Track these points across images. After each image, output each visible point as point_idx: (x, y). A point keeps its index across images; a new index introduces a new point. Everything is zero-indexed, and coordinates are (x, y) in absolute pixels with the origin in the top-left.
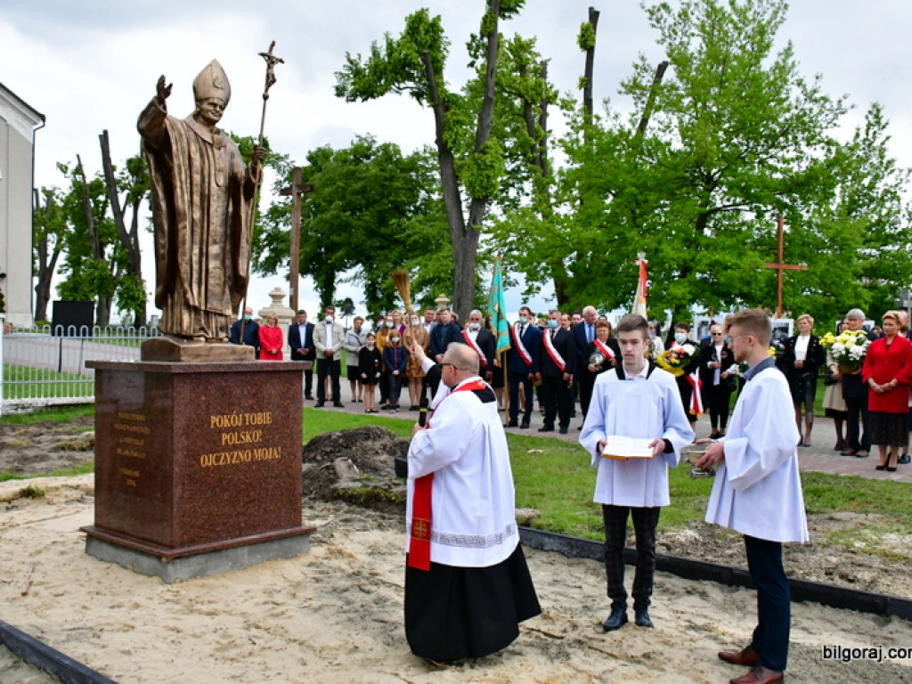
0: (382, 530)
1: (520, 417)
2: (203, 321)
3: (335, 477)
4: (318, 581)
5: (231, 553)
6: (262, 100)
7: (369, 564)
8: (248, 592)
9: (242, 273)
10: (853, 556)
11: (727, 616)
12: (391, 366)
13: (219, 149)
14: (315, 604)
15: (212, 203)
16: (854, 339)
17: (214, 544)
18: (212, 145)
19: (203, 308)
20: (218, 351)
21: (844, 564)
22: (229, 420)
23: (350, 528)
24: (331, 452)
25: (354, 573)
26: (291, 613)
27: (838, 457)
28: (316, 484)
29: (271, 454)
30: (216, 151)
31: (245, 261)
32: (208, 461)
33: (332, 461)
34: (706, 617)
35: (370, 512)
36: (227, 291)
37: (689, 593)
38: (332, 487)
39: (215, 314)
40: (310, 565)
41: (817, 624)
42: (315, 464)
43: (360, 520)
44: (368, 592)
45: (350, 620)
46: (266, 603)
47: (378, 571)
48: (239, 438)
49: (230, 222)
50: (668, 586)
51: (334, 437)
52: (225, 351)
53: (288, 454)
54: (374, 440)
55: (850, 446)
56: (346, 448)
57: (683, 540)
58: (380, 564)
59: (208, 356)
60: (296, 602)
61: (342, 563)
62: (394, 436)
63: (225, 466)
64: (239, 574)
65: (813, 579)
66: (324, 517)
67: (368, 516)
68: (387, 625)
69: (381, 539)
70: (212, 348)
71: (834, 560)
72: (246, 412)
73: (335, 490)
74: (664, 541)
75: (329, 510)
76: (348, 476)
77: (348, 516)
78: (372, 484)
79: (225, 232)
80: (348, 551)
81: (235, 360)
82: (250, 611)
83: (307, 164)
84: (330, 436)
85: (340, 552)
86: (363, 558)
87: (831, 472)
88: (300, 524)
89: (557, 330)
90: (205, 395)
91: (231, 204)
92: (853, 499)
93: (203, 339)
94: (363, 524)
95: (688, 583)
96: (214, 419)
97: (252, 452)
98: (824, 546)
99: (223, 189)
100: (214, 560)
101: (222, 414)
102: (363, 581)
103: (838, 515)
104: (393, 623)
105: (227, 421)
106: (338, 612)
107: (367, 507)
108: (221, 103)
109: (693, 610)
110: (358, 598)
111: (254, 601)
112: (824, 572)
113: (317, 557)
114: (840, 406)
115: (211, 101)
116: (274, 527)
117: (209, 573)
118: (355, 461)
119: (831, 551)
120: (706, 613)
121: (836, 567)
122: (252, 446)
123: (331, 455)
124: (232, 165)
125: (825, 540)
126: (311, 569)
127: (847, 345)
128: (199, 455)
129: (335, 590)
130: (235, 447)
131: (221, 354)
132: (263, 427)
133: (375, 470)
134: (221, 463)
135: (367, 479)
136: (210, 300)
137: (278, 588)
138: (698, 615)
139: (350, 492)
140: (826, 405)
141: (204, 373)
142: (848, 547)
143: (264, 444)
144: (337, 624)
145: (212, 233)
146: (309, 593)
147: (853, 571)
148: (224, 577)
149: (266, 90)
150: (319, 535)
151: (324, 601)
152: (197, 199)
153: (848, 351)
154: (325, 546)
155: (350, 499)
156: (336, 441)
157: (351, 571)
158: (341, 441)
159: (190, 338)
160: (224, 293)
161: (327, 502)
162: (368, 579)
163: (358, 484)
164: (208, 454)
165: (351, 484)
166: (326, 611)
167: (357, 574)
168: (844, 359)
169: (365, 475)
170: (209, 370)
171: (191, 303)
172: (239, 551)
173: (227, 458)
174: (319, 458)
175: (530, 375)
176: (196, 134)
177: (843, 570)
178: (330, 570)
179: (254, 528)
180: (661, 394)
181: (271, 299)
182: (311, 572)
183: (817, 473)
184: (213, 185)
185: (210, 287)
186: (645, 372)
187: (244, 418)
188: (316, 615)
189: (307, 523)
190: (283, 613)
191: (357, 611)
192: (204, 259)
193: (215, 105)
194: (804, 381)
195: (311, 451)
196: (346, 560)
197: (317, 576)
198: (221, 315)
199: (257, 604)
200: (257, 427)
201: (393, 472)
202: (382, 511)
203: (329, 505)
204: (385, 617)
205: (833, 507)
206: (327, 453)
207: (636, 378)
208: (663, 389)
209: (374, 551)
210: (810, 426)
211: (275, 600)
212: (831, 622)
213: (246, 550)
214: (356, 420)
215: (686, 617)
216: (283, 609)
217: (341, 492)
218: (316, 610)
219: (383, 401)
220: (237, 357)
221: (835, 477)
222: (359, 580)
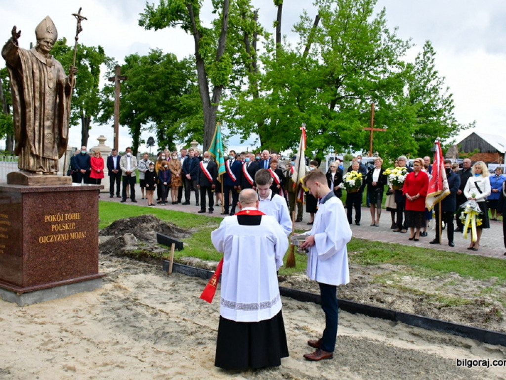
0: (146, 274)
1: (230, 209)
2: (41, 163)
3: (124, 244)
4: (104, 303)
5: (57, 289)
6: (75, 41)
7: (135, 293)
8: (64, 310)
9: (64, 136)
10: (385, 288)
11: (317, 321)
12: (162, 180)
13: (50, 67)
14: (100, 317)
15: (46, 97)
16: (400, 172)
17: (47, 285)
18: (46, 65)
19: (41, 156)
20: (50, 180)
21: (379, 293)
22: (56, 218)
23: (128, 273)
24: (123, 230)
25: (125, 299)
26: (85, 323)
27: (391, 233)
28: (113, 248)
29: (80, 235)
30: (48, 68)
31: (66, 130)
32: (44, 240)
33: (123, 235)
34: (306, 322)
35: (142, 263)
36: (56, 146)
37: (300, 309)
38: (122, 249)
39: (49, 159)
40: (102, 295)
41: (362, 325)
42: (113, 236)
43: (134, 268)
44: (131, 310)
45: (117, 326)
46: (73, 317)
47: (139, 298)
48: (62, 227)
49: (57, 108)
50: (289, 305)
51: (125, 221)
52: (54, 179)
53: (90, 235)
54: (147, 223)
55: (398, 227)
56: (132, 227)
57: (300, 280)
58: (141, 294)
59: (44, 182)
60: (91, 316)
61: (120, 294)
62: (160, 220)
63: (53, 243)
64: (61, 300)
65: (362, 302)
66: (115, 266)
67: (140, 265)
68: (137, 329)
69: (144, 279)
70: (46, 178)
71: (375, 291)
72: (66, 213)
73: (124, 251)
74: (290, 281)
75: (119, 262)
76: (131, 243)
77: (128, 266)
78: (143, 248)
79: (54, 114)
80: (124, 286)
81: (60, 184)
82: (63, 322)
83: (125, 63)
84: (123, 221)
85: (120, 287)
86: (132, 290)
87: (384, 241)
88: (97, 272)
89: (250, 163)
90: (41, 204)
91: (58, 98)
92: (393, 256)
93: (41, 173)
94: (135, 270)
95: (300, 303)
96: (47, 217)
97: (69, 234)
98: (371, 283)
99: (53, 90)
100: (47, 293)
101: (52, 214)
102: (130, 304)
103: (382, 266)
104: (140, 328)
105: (54, 218)
106: (112, 322)
107: (140, 260)
108: (51, 41)
109: (299, 318)
110: (125, 313)
111: (67, 316)
112: (369, 297)
113: (106, 290)
114: (394, 206)
115: (45, 40)
116: (82, 275)
117: (44, 300)
118: (135, 235)
119: (374, 286)
120: (306, 320)
121: (375, 295)
122: (69, 231)
123: (122, 232)
124: (58, 76)
125: (372, 280)
126: (103, 296)
127: (397, 175)
128: (39, 237)
129: (113, 309)
130: (59, 232)
131: (52, 181)
132: (75, 221)
133: (147, 239)
134: (51, 241)
135: (142, 245)
136: (45, 152)
137: (81, 308)
138: (302, 321)
139: (131, 252)
140: (386, 205)
141: (41, 192)
142: (383, 284)
143: (77, 230)
144: (110, 328)
145: (46, 114)
146: (98, 311)
147: (383, 297)
148: (53, 302)
149: (77, 35)
150: (110, 277)
151: (105, 316)
152: (37, 95)
153: (397, 178)
154: (113, 283)
155: (131, 256)
156: (126, 223)
157: (124, 297)
158: (129, 223)
159: (34, 172)
160: (53, 147)
161: (119, 257)
162: (132, 302)
163: (136, 248)
164: (43, 236)
165: (132, 248)
166: (105, 322)
167: (127, 299)
168: (395, 182)
169: (141, 243)
170: (43, 191)
171: (35, 153)
172: (62, 288)
173: (54, 238)
174: (116, 233)
175: (235, 187)
176: (36, 58)
177: (379, 296)
178: (113, 298)
179: (71, 275)
180: (278, 209)
181: (98, 142)
182: (102, 299)
183: (378, 242)
184: (47, 87)
185: (45, 144)
186: (269, 197)
187: (64, 216)
188: (100, 324)
189: (101, 271)
190: (82, 323)
191: (122, 321)
192: (42, 129)
193: (48, 42)
194: (377, 193)
195: (113, 229)
196: (123, 292)
197: (105, 300)
198: (52, 159)
199: (68, 318)
200: (72, 221)
201: (156, 240)
202: (147, 263)
203: (120, 259)
204: (137, 324)
205: (382, 261)
206: (121, 230)
207: (265, 200)
208: (279, 206)
209: (139, 286)
210: (379, 216)
211: (79, 315)
212: (368, 325)
213: (66, 287)
214: (142, 210)
215: (295, 322)
216: (82, 320)
217: (126, 252)
218: (100, 321)
219: (159, 199)
220: (62, 183)
221: (387, 244)
222: (127, 303)
